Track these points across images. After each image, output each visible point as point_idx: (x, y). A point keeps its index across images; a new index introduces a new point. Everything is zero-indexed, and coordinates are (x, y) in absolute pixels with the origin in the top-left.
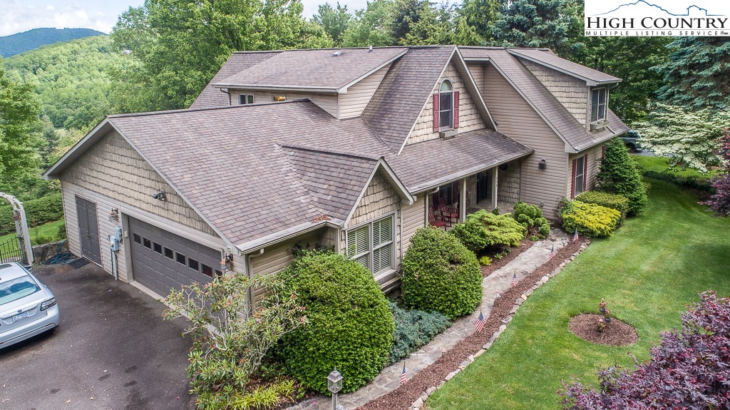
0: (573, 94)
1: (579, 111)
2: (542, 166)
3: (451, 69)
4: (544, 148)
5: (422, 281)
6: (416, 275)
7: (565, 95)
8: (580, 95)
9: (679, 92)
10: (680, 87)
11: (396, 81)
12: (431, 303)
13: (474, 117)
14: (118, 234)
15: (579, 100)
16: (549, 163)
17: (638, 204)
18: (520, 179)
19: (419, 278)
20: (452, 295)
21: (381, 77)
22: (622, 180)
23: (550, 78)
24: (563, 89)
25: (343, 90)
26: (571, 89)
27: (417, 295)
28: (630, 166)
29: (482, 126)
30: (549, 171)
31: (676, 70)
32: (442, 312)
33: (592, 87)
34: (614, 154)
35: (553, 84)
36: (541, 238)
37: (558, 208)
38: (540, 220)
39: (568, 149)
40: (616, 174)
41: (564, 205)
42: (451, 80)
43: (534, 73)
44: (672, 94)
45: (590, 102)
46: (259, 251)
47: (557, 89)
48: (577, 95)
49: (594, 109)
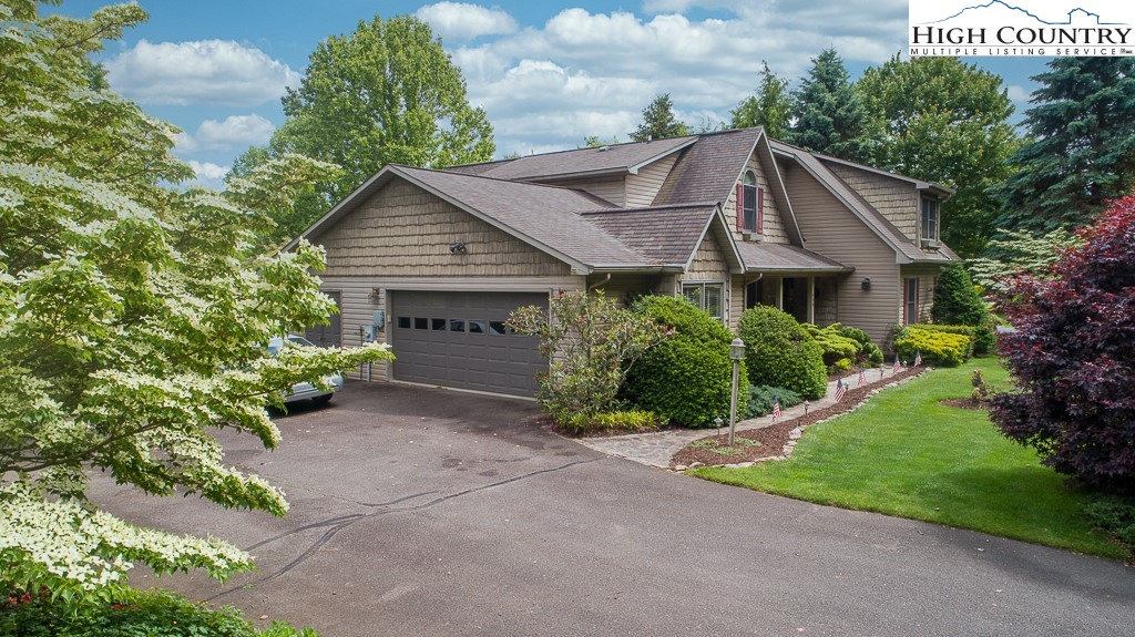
0: (898, 203)
1: (905, 223)
2: (866, 286)
3: (755, 159)
4: (866, 264)
5: (763, 354)
6: (755, 349)
7: (887, 204)
8: (908, 203)
9: (1024, 217)
10: (1025, 211)
11: (689, 169)
12: (776, 378)
13: (778, 226)
14: (380, 317)
15: (906, 210)
16: (874, 282)
17: (986, 338)
18: (836, 307)
19: (759, 351)
20: (800, 370)
21: (667, 167)
22: (966, 309)
23: (868, 186)
24: (886, 198)
25: (634, 170)
26: (896, 197)
27: (757, 371)
28: (973, 293)
29: (786, 241)
30: (874, 292)
31: (1017, 191)
32: (789, 388)
33: (921, 190)
34: (953, 279)
35: (872, 192)
36: (873, 366)
37: (888, 338)
38: (871, 345)
39: (900, 260)
40: (957, 303)
41: (896, 333)
42: (755, 171)
43: (847, 181)
44: (1016, 220)
45: (920, 212)
46: (606, 274)
47: (878, 198)
48: (903, 204)
49: (924, 222)
